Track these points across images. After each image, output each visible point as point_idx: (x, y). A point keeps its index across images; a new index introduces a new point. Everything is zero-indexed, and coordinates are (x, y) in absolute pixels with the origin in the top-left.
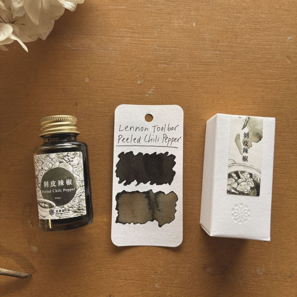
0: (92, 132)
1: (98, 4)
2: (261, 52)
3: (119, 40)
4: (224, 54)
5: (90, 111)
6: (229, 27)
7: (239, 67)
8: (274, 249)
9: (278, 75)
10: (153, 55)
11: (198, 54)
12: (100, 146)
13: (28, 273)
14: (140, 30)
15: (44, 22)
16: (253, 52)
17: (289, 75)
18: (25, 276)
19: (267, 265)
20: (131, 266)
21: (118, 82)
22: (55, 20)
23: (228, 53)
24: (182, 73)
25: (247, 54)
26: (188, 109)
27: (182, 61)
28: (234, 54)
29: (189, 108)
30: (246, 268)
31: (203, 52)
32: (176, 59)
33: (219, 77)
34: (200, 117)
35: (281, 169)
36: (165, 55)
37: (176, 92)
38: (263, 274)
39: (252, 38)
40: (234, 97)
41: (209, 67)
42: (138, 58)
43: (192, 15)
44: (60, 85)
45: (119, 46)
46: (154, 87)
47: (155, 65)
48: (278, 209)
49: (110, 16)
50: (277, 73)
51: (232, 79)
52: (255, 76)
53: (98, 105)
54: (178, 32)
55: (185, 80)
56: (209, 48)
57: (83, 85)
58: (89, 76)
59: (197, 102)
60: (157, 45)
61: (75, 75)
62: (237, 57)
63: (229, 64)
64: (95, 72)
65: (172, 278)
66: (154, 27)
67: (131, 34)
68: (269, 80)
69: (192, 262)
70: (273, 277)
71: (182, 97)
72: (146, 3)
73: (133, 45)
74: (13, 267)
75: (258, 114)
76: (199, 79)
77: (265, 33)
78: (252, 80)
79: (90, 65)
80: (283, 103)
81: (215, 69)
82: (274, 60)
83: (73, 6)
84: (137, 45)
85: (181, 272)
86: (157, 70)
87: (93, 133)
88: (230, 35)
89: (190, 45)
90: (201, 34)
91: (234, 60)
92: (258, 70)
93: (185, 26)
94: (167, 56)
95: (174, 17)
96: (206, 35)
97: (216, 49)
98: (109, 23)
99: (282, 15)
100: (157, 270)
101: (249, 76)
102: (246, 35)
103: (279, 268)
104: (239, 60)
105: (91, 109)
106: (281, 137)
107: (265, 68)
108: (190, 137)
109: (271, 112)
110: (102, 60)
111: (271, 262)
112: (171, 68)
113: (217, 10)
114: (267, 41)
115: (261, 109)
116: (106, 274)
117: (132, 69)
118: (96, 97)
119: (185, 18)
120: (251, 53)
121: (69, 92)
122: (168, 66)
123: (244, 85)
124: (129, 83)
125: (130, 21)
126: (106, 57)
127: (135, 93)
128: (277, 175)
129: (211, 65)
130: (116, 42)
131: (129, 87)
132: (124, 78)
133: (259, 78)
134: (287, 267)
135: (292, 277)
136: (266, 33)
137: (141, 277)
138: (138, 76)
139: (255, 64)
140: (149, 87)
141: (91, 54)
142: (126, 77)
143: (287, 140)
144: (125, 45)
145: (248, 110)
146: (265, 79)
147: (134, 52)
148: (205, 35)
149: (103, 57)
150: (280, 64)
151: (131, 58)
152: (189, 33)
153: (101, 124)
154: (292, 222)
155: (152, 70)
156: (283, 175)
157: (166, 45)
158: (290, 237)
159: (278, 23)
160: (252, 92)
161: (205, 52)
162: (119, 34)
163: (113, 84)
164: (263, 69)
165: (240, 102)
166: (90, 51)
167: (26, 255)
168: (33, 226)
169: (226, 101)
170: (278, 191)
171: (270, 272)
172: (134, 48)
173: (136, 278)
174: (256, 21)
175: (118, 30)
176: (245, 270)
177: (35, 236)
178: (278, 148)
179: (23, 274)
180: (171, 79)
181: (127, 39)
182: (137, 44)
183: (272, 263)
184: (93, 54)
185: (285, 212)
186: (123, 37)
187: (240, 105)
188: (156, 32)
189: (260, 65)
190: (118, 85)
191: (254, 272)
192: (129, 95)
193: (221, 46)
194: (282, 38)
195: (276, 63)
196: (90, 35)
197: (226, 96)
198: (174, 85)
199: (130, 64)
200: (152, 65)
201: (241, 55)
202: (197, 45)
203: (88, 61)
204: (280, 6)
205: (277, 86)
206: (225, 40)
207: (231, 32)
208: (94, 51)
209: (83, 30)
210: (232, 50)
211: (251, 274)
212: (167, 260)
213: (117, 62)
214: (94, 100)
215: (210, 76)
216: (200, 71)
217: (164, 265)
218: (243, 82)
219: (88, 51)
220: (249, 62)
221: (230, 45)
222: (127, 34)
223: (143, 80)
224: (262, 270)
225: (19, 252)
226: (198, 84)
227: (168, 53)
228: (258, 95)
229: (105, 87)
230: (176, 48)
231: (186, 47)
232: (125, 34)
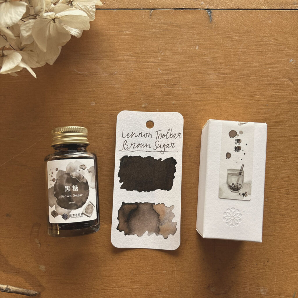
0: (98, 154)
1: (103, 30)
2: (263, 75)
3: (124, 64)
4: (226, 76)
5: (96, 133)
6: (232, 50)
7: (242, 89)
8: (278, 269)
9: (281, 97)
10: (157, 79)
11: (201, 77)
12: (106, 167)
13: (37, 291)
14: (145, 54)
15: (51, 48)
16: (256, 75)
17: (291, 97)
18: (33, 294)
19: (270, 285)
20: (136, 285)
21: (123, 105)
22: (62, 46)
23: (231, 76)
24: (185, 96)
25: (249, 76)
27: (185, 84)
28: (236, 77)
30: (249, 288)
31: (206, 75)
32: (180, 82)
33: (221, 99)
35: (284, 190)
38: (266, 294)
39: (254, 60)
41: (212, 90)
42: (143, 81)
43: (195, 39)
44: (67, 108)
45: (124, 70)
46: (158, 110)
47: (159, 88)
48: (281, 229)
49: (115, 41)
50: (279, 95)
51: (234, 101)
52: (258, 98)
53: (104, 128)
54: (181, 55)
55: (188, 103)
56: (211, 71)
57: (89, 108)
58: (95, 100)
60: (161, 69)
61: (81, 98)
62: (240, 80)
64: (100, 96)
66: (158, 51)
67: (135, 58)
68: (272, 102)
69: (196, 281)
70: (277, 297)
72: (150, 28)
74: (22, 285)
76: (202, 101)
77: (266, 56)
78: (255, 102)
79: (96, 89)
80: (285, 124)
81: (218, 91)
82: (277, 83)
83: (79, 33)
85: (185, 292)
86: (161, 93)
87: (99, 155)
88: (232, 58)
89: (193, 69)
90: (204, 58)
91: (237, 82)
92: (261, 92)
93: (188, 50)
94: (170, 79)
95: (177, 41)
97: (219, 72)
98: (114, 48)
99: (284, 38)
100: (162, 289)
101: (252, 98)
102: (248, 58)
103: (283, 288)
104: (241, 83)
105: (97, 132)
106: (283, 159)
107: (267, 90)
108: (193, 158)
110: (107, 84)
111: (275, 282)
112: (174, 91)
113: (220, 33)
114: (269, 63)
116: (112, 292)
117: (136, 93)
118: (101, 119)
119: (188, 42)
120: (253, 76)
121: (76, 116)
122: (172, 89)
123: (247, 107)
124: (133, 105)
125: (135, 45)
126: (112, 81)
128: (279, 196)
129: (214, 88)
130: (121, 66)
132: (129, 101)
133: (261, 100)
134: (290, 287)
135: (295, 297)
136: (268, 56)
138: (142, 99)
139: (257, 87)
140: (153, 110)
141: (96, 78)
142: (131, 100)
143: (289, 161)
144: (130, 69)
146: (268, 101)
147: (139, 76)
148: (208, 59)
149: (109, 81)
150: (282, 86)
151: (136, 82)
152: (192, 56)
153: (107, 146)
154: (295, 243)
155: (156, 93)
156: (286, 195)
157: (170, 68)
158: (293, 257)
159: (280, 46)
160: (254, 114)
161: (208, 75)
162: (124, 59)
163: (118, 107)
164: (265, 91)
166: (96, 75)
167: (34, 274)
168: (41, 245)
170: (280, 211)
171: (274, 292)
174: (258, 44)
175: (123, 54)
176: (248, 290)
177: (43, 256)
178: (280, 169)
179: (32, 292)
180: (174, 101)
181: (132, 63)
182: (141, 68)
183: (275, 283)
184: (99, 78)
185: (288, 232)
186: (128, 61)
188: (160, 56)
189: (263, 88)
190: (123, 108)
191: (257, 292)
193: (224, 69)
194: (284, 61)
195: (279, 85)
196: (95, 59)
197: (228, 118)
198: (177, 108)
199: (134, 88)
200: (156, 88)
201: (243, 77)
202: (200, 68)
203: (94, 85)
204: (282, 29)
205: (280, 107)
206: (227, 63)
207: (233, 55)
208: (99, 75)
209: (89, 55)
210: (234, 73)
211: (254, 294)
212: (171, 280)
213: (122, 86)
214: (100, 123)
215: (213, 99)
216: (203, 93)
217: (168, 284)
218: (245, 104)
219: (94, 75)
220: (251, 84)
221: (232, 68)
222: (132, 58)
223: (147, 103)
224: (265, 290)
225: (28, 271)
226: (201, 106)
227: (171, 77)
228: (260, 116)
229: (110, 111)
230: (179, 71)
231: (189, 70)
232: (129, 58)
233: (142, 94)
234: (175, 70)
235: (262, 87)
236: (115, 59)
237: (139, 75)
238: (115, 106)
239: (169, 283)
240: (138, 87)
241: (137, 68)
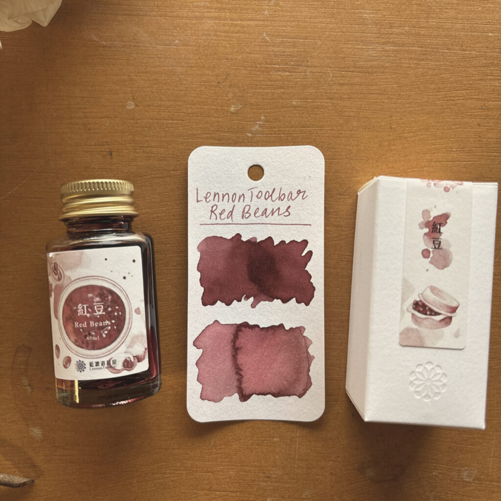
0: (142, 209)
2: (478, 45)
3: (193, 24)
4: (402, 50)
7: (432, 77)
8: (497, 433)
10: (260, 54)
11: (350, 50)
12: (158, 235)
13: (27, 477)
14: (235, 4)
16: (462, 46)
18: (21, 484)
19: (481, 464)
20: (221, 465)
21: (191, 108)
23: (411, 48)
24: (319, 89)
25: (448, 49)
26: (332, 162)
27: (319, 65)
28: (422, 51)
29: (334, 159)
30: (441, 470)
31: (360, 47)
32: (308, 61)
33: (392, 96)
34: (356, 177)
36: (284, 54)
37: (308, 127)
38: (473, 480)
39: (460, 16)
40: (422, 137)
41: (374, 77)
42: (232, 59)
44: (78, 116)
45: (194, 37)
46: (263, 118)
47: (265, 73)
51: (418, 101)
52: (465, 94)
53: (152, 155)
54: (310, 6)
55: (324, 104)
56: (372, 39)
57: (124, 116)
58: (135, 98)
59: (348, 147)
60: (269, 33)
61: (107, 96)
62: (429, 57)
63: (412, 71)
64: (145, 90)
65: (299, 487)
67: (217, 12)
68: (493, 101)
69: (338, 457)
70: (493, 485)
71: (318, 138)
73: (221, 34)
75: (469, 170)
76: (353, 100)
77: (485, 7)
78: (458, 101)
79: (135, 76)
81: (385, 80)
84: (229, 34)
85: (317, 477)
86: (270, 83)
87: (143, 211)
88: (414, 12)
89: (335, 34)
90: (357, 11)
91: (423, 62)
92: (471, 82)
94: (288, 55)
96: (368, 11)
97: (387, 40)
100: (271, 472)
101: (453, 95)
102: (447, 10)
104: (433, 63)
105: (139, 164)
107: (484, 78)
108: (334, 216)
109: (494, 166)
110: (159, 66)
111: (491, 457)
112: (296, 80)
114: (489, 22)
115: (474, 161)
116: (173, 479)
117: (219, 83)
118: (148, 138)
120: (457, 48)
121: (96, 131)
122: (292, 75)
123: (443, 113)
124: (212, 109)
126: (168, 60)
127: (226, 130)
129: (376, 73)
130: (187, 28)
131: (213, 119)
132: (203, 100)
133: (472, 98)
136: (489, 7)
137: (240, 486)
138: (230, 95)
139: (465, 70)
140: (253, 117)
141: (137, 54)
142: (207, 99)
144: (205, 35)
145: (450, 163)
146: (485, 100)
147: (223, 48)
148: (365, 13)
149: (162, 60)
151: (218, 60)
152: (333, 8)
153: (160, 193)
155: (258, 84)
157: (286, 33)
160: (458, 126)
161: (365, 47)
162: (193, 13)
163: (181, 112)
164: (481, 80)
165: (433, 147)
166: (136, 48)
167: (20, 444)
168: (32, 389)
169: (406, 145)
171: (488, 476)
172: (223, 40)
173: (230, 488)
175: (191, 4)
176: (439, 473)
177: (36, 409)
179: (18, 479)
180: (296, 101)
181: (210, 22)
182: (229, 32)
183: (492, 459)
184: (142, 53)
186: (201, 18)
187: (434, 153)
188: (267, 7)
189: (476, 73)
190: (191, 115)
191: (456, 476)
192: (214, 135)
193: (397, 34)
196: (135, 15)
197: (406, 134)
198: (303, 114)
199: (215, 73)
200: (258, 73)
201: (437, 52)
202: (349, 32)
203: (132, 67)
206: (404, 21)
207: (417, 4)
208: (143, 48)
209: (122, 6)
210: (418, 42)
211: (451, 480)
212: (289, 455)
213: (189, 69)
214: (145, 145)
215: (375, 96)
216: (354, 84)
217: (283, 463)
218: (439, 107)
219: (132, 48)
220: (451, 66)
221: (414, 32)
222: (210, 12)
223: (240, 104)
224: (472, 473)
225: (8, 439)
226: (351, 110)
227: (290, 50)
228: (470, 132)
229: (166, 120)
230: (306, 39)
231: (327, 37)
232: (204, 12)
233: (230, 86)
234: (296, 36)
235: (474, 71)
236: (175, 14)
237: (224, 45)
238: (175, 111)
239: (284, 461)
240: (221, 70)
241: (220, 31)
